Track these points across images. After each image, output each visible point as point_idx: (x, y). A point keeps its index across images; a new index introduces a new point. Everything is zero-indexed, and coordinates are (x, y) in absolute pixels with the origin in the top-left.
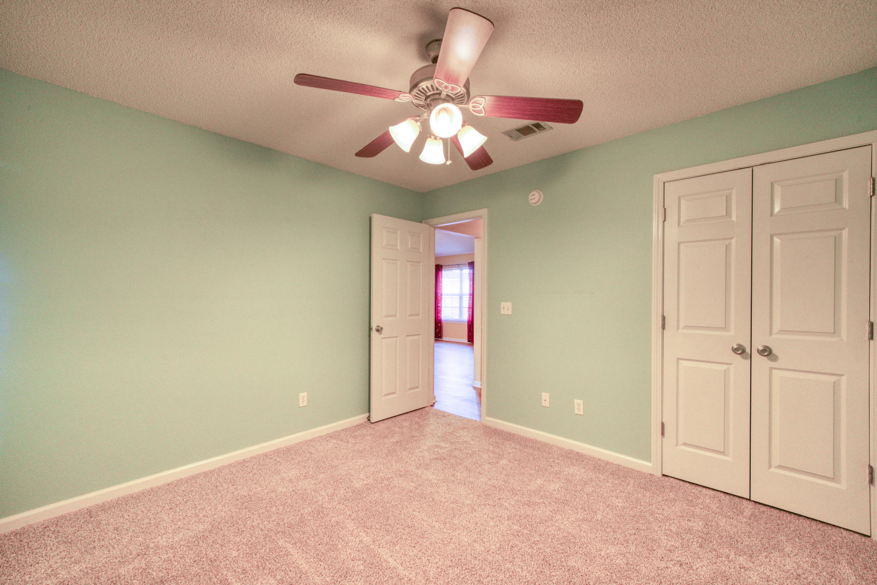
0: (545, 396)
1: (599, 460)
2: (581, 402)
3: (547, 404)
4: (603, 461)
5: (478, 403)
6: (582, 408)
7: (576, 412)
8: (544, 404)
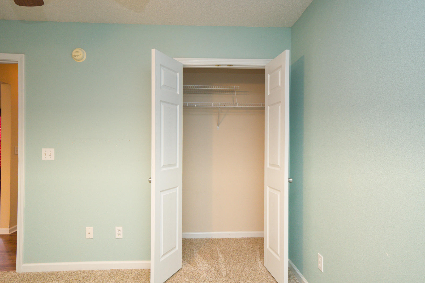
0: (90, 229)
1: (135, 270)
2: (121, 228)
3: (91, 236)
4: (138, 270)
5: (8, 252)
6: (121, 233)
7: (117, 237)
8: (88, 236)
